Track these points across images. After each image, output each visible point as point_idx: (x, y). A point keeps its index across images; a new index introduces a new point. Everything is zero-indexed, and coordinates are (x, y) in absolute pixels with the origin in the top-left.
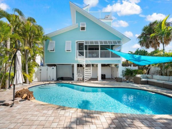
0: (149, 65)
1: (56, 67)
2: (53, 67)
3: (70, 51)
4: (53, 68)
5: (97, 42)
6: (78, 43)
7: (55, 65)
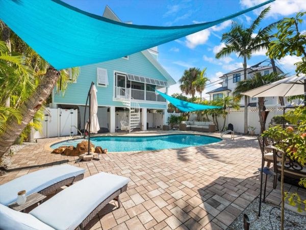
0: (189, 112)
1: (77, 110)
2: (72, 110)
3: (104, 85)
4: (72, 113)
5: (142, 79)
6: (117, 74)
7: (75, 107)
